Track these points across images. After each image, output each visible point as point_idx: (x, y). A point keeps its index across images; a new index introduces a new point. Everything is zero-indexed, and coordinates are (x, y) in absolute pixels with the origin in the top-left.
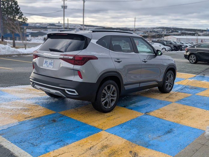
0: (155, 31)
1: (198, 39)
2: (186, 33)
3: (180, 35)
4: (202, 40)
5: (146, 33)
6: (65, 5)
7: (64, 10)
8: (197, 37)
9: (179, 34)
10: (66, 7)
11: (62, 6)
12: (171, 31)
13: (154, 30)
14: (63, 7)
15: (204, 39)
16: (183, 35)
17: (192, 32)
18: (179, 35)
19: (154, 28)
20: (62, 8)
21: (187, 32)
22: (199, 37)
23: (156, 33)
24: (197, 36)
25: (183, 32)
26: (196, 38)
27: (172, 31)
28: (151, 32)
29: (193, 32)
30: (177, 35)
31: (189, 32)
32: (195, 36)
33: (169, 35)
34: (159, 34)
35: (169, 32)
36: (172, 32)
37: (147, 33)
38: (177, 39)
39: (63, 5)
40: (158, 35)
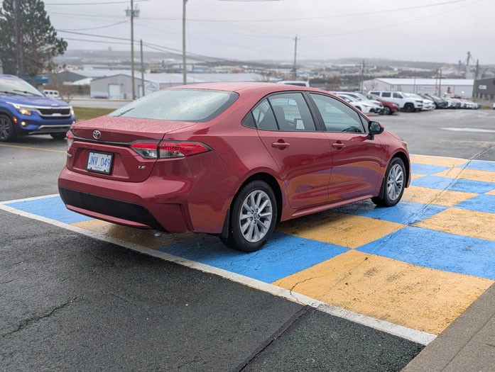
0: (338, 67)
1: (440, 85)
2: (411, 71)
3: (398, 77)
4: (449, 88)
5: (316, 74)
6: (134, 9)
7: (132, 20)
8: (438, 80)
9: (394, 73)
10: (138, 11)
11: (127, 11)
12: (375, 68)
13: (337, 65)
14: (130, 14)
15: (454, 86)
16: (404, 78)
17: (423, 70)
18: (394, 77)
19: (336, 61)
20: (127, 15)
21: (413, 69)
22: (444, 82)
23: (341, 73)
24: (436, 78)
25: (404, 69)
26: (434, 83)
27: (377, 67)
28: (328, 69)
29: (428, 70)
30: (390, 77)
31: (418, 70)
32: (431, 78)
33: (372, 78)
34: (347, 74)
35: (372, 69)
36: (378, 70)
37: (319, 73)
38: (392, 86)
39: (130, 9)
40: (346, 77)
